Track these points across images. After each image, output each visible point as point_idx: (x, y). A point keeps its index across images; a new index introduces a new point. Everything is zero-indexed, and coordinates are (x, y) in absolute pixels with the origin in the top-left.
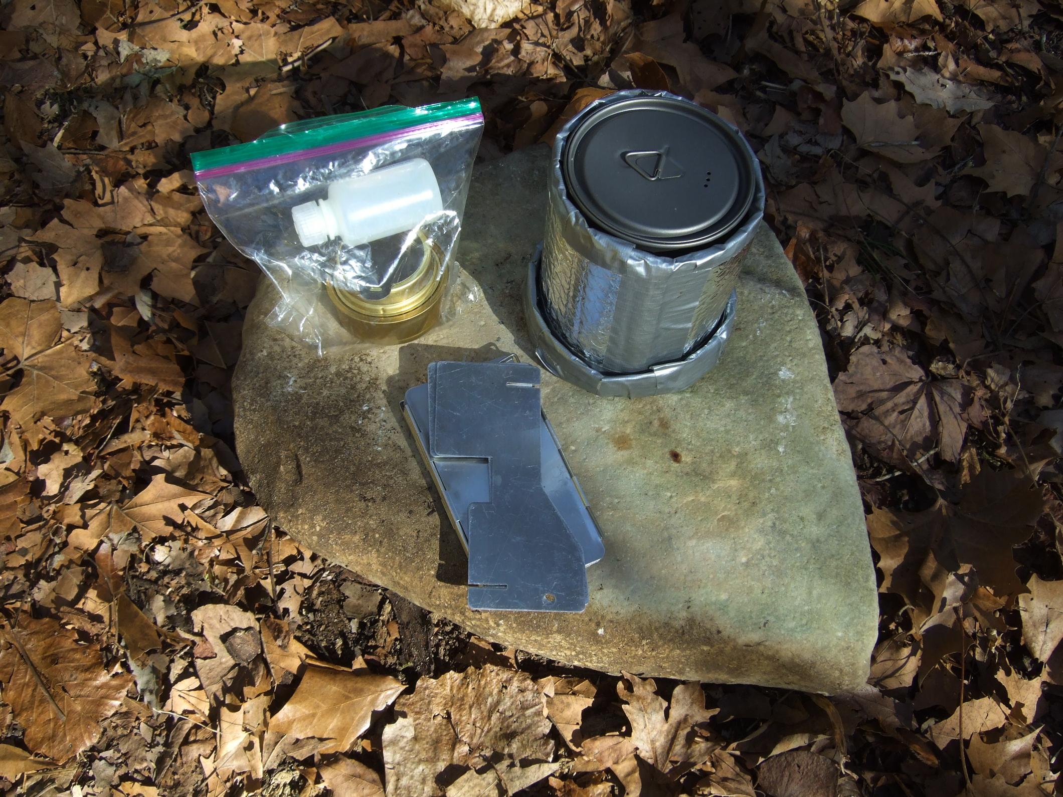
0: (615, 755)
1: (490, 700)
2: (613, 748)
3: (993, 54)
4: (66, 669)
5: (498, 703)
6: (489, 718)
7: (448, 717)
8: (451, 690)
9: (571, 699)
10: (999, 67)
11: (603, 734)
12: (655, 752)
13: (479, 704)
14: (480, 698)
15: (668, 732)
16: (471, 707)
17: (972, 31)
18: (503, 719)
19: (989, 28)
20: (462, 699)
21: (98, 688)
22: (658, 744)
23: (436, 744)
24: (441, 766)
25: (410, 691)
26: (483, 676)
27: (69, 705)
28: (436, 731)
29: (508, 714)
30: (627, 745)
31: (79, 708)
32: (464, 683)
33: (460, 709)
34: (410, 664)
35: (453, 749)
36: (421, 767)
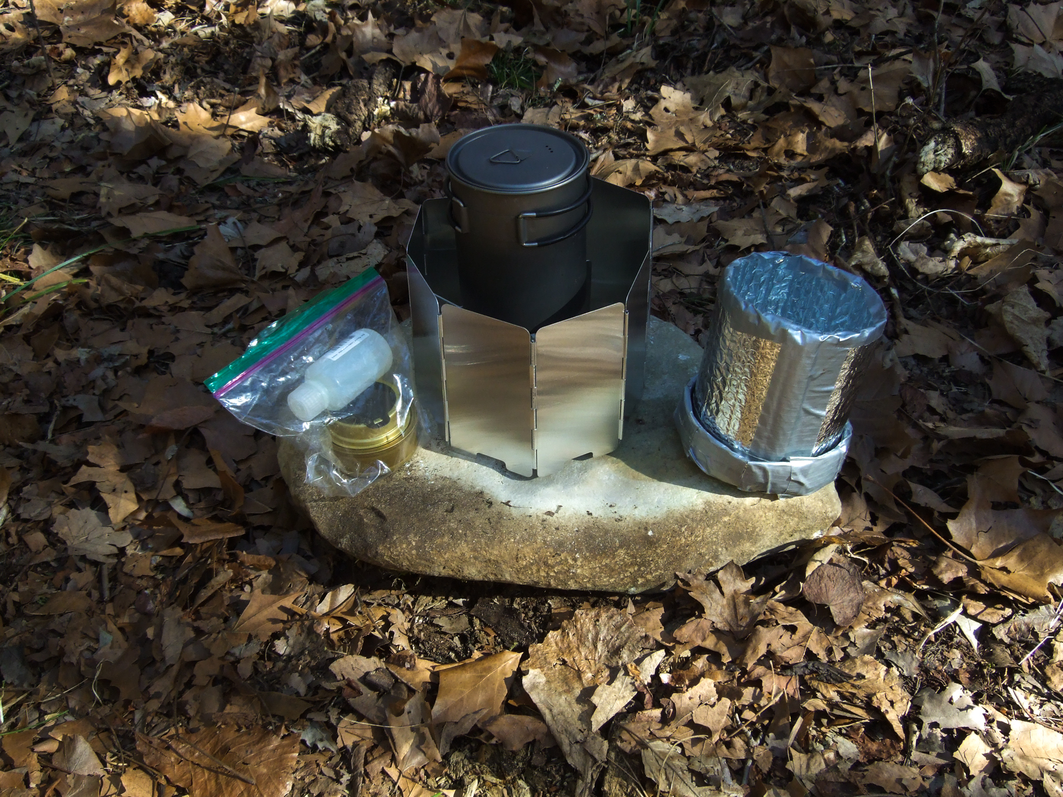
0: (700, 634)
1: (590, 636)
2: (697, 630)
3: (705, 181)
4: (240, 749)
5: (597, 634)
6: (596, 647)
7: (564, 663)
8: (557, 644)
9: (647, 614)
10: (712, 187)
11: (684, 623)
12: (727, 621)
13: (583, 644)
14: (581, 639)
15: (729, 604)
16: (578, 649)
17: (684, 176)
18: (606, 643)
19: (694, 170)
20: (569, 646)
21: (274, 750)
22: (725, 615)
23: (565, 680)
24: (577, 692)
25: (525, 657)
26: (576, 621)
27: (255, 772)
28: (560, 674)
29: (608, 638)
30: (705, 623)
31: (265, 771)
32: (564, 634)
33: (570, 653)
34: (516, 644)
35: (580, 678)
36: (563, 697)
